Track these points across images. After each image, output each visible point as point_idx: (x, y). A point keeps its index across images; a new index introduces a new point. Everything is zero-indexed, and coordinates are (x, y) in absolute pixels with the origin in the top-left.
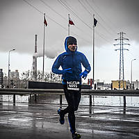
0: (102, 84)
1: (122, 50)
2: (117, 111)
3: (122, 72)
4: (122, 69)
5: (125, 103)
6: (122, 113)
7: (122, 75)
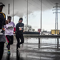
0: (46, 32)
1: (57, 13)
2: (54, 46)
3: (57, 25)
4: (57, 24)
5: (58, 42)
6: (57, 47)
7: (57, 27)
